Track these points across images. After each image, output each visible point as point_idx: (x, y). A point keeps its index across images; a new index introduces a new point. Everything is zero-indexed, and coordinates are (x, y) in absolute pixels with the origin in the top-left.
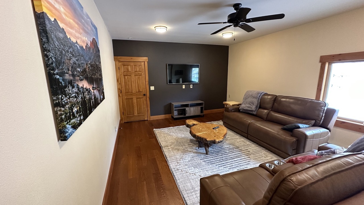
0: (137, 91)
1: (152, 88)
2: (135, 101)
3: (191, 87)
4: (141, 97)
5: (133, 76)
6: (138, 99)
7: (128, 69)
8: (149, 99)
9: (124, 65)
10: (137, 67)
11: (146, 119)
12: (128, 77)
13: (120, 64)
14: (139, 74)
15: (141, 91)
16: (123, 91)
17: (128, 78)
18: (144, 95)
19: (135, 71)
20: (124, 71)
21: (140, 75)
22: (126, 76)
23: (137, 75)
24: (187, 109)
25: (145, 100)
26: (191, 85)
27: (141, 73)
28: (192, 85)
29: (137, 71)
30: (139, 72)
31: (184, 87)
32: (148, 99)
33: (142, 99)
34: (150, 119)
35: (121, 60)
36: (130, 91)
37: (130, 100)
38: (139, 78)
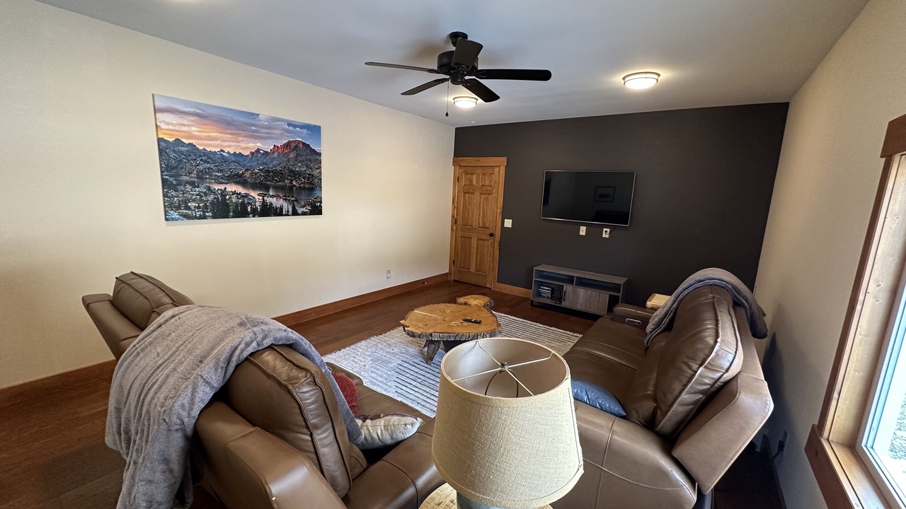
0: (481, 225)
1: (508, 223)
2: (474, 242)
3: (605, 235)
4: (485, 237)
5: (477, 193)
6: (480, 242)
7: (471, 181)
8: (500, 245)
9: (466, 174)
10: (487, 178)
11: (488, 286)
12: (471, 195)
13: (462, 170)
14: (487, 190)
15: (487, 226)
16: (458, 221)
17: (469, 197)
18: (492, 235)
19: (482, 185)
20: (465, 185)
21: (490, 194)
22: (468, 193)
23: (485, 194)
24: (568, 288)
25: (491, 245)
26: (605, 229)
27: (491, 189)
28: (608, 230)
29: (485, 185)
30: (488, 188)
31: (583, 231)
32: (497, 245)
33: (486, 243)
34: (494, 287)
35: (463, 164)
36: (469, 223)
37: (468, 240)
38: (487, 198)
